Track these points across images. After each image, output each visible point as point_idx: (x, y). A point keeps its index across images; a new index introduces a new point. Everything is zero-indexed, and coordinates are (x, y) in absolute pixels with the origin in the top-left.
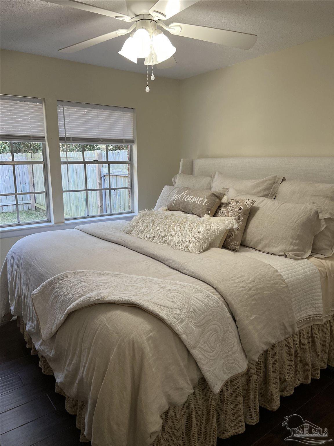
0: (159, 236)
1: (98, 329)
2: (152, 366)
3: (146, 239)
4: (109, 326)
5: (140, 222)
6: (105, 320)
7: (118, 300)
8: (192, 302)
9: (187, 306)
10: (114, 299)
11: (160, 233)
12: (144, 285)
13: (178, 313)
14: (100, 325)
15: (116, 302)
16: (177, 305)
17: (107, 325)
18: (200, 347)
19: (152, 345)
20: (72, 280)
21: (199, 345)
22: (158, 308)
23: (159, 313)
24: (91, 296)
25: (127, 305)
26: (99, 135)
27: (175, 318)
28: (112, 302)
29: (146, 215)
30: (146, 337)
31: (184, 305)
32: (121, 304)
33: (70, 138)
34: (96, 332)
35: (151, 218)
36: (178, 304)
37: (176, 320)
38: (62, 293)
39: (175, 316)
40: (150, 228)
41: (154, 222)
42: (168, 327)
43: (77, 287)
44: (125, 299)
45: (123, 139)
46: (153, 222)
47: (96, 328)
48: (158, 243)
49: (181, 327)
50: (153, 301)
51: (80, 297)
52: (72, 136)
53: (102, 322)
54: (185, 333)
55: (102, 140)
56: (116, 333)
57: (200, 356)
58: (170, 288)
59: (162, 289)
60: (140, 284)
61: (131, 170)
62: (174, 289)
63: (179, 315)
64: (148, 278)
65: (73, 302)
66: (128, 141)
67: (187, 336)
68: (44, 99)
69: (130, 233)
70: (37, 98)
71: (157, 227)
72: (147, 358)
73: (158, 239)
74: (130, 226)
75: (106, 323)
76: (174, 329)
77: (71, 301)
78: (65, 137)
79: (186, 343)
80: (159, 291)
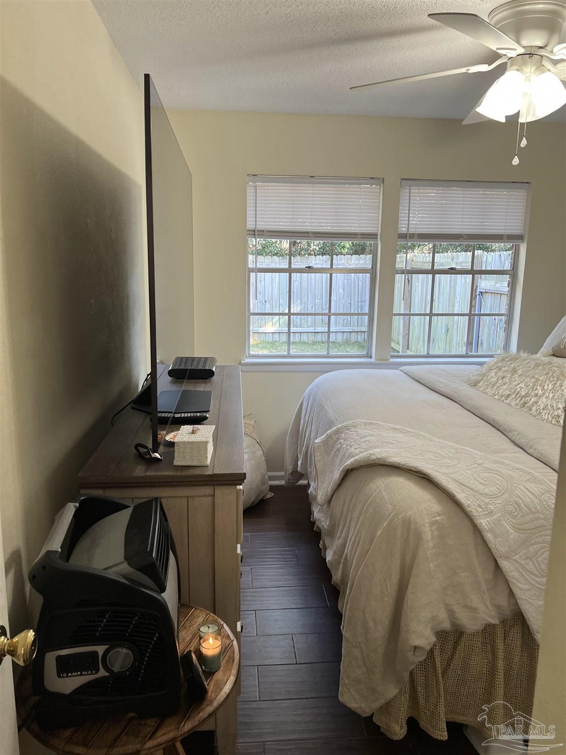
0: (517, 395)
1: (372, 494)
2: (430, 559)
3: (496, 397)
4: (384, 494)
5: (495, 369)
6: (383, 485)
7: (404, 464)
8: (517, 492)
9: (506, 496)
10: (399, 461)
11: (518, 390)
12: (451, 455)
13: (487, 501)
14: (375, 490)
15: (401, 466)
16: (490, 491)
17: (383, 491)
18: (516, 561)
19: (436, 533)
20: (360, 431)
21: (517, 557)
22: (456, 486)
23: (455, 493)
24: (373, 453)
25: (415, 474)
26: (462, 229)
27: (479, 506)
28: (395, 464)
29: (507, 359)
30: (429, 519)
31: (502, 493)
32: (407, 471)
33: (414, 234)
34: (369, 498)
35: (512, 365)
36: (492, 489)
37: (481, 509)
38: (345, 446)
39: (482, 504)
40: (506, 380)
41: (516, 371)
42: (467, 517)
43: (363, 440)
44: (412, 465)
45: (503, 234)
46: (514, 371)
47: (370, 494)
48: (513, 405)
49: (487, 521)
50: (453, 477)
51: (362, 452)
52: (418, 231)
53: (378, 487)
54: (491, 530)
55: (466, 237)
56: (391, 504)
57: (516, 574)
58: (489, 467)
59: (476, 465)
60: (447, 452)
61: (512, 285)
62: (495, 469)
63: (488, 504)
64: (462, 447)
65: (352, 457)
66: (511, 238)
67: (495, 537)
68: (383, 179)
69: (475, 384)
70: (374, 178)
71: (517, 380)
72: (426, 546)
73: (514, 400)
74: (479, 374)
75: (382, 489)
76: (475, 522)
77: (351, 456)
78: (407, 234)
79: (491, 545)
80: (469, 467)
